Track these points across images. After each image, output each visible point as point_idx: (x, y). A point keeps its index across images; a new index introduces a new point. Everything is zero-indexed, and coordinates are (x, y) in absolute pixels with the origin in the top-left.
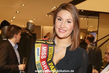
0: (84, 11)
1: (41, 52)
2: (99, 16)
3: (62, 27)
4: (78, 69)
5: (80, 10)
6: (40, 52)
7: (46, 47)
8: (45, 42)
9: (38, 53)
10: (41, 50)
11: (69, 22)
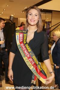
1: (19, 38)
2: (52, 13)
3: (33, 18)
4: (42, 44)
5: (41, 9)
7: (22, 35)
8: (21, 31)
10: (19, 36)
11: (36, 16)
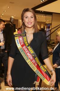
0: (44, 11)
2: (52, 15)
6: (19, 41)
8: (20, 35)
9: (18, 42)
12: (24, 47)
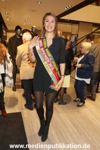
11: (53, 22)
12: (42, 49)
